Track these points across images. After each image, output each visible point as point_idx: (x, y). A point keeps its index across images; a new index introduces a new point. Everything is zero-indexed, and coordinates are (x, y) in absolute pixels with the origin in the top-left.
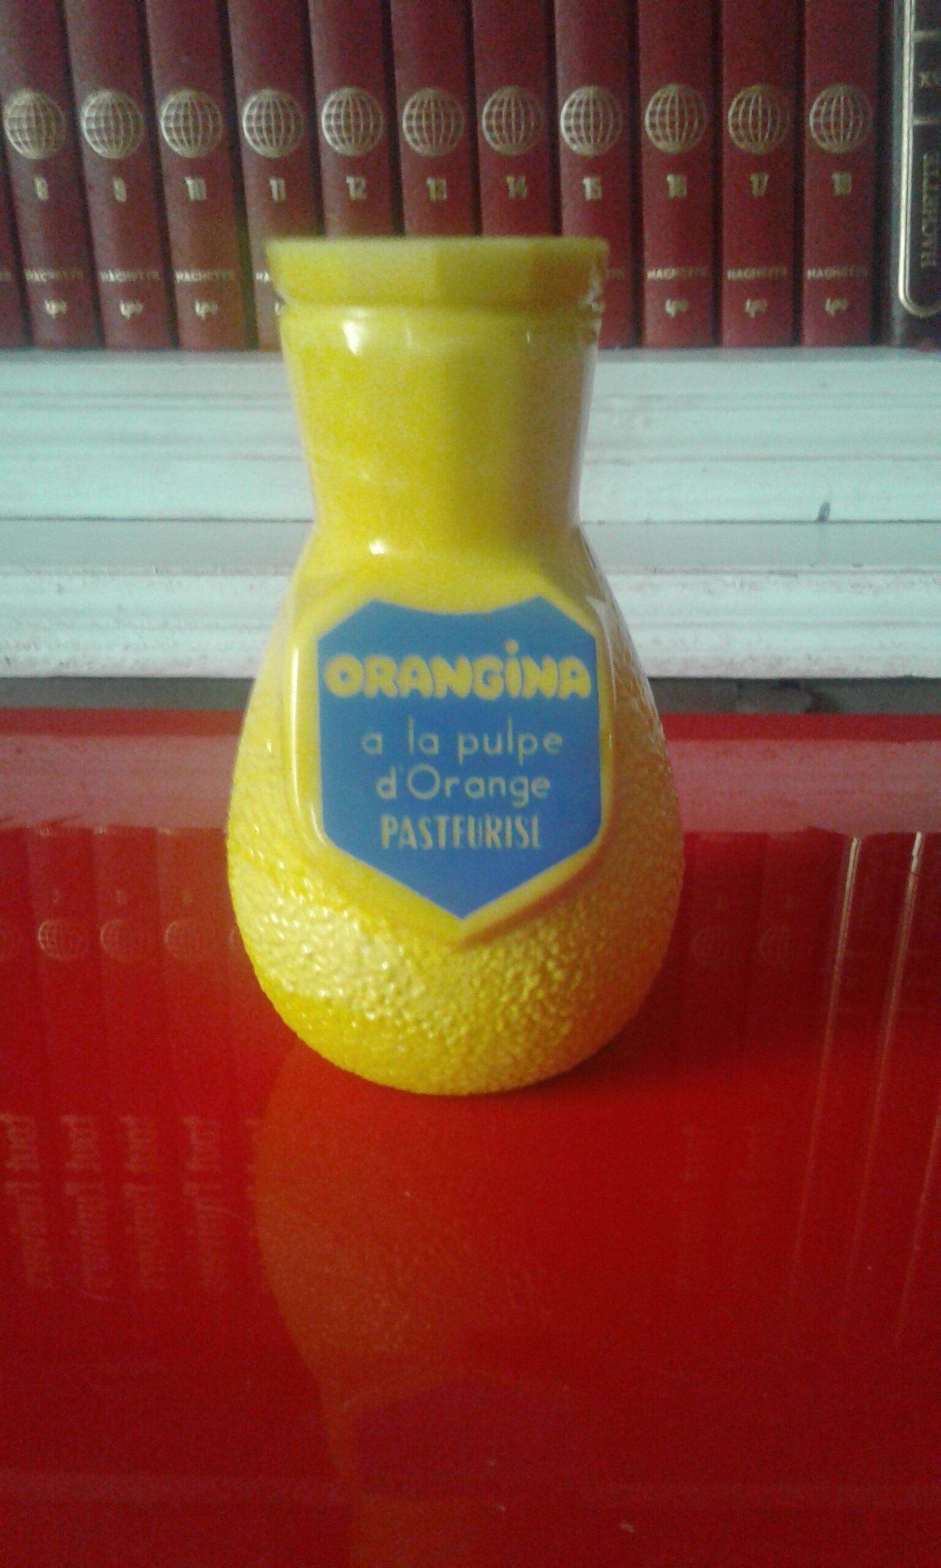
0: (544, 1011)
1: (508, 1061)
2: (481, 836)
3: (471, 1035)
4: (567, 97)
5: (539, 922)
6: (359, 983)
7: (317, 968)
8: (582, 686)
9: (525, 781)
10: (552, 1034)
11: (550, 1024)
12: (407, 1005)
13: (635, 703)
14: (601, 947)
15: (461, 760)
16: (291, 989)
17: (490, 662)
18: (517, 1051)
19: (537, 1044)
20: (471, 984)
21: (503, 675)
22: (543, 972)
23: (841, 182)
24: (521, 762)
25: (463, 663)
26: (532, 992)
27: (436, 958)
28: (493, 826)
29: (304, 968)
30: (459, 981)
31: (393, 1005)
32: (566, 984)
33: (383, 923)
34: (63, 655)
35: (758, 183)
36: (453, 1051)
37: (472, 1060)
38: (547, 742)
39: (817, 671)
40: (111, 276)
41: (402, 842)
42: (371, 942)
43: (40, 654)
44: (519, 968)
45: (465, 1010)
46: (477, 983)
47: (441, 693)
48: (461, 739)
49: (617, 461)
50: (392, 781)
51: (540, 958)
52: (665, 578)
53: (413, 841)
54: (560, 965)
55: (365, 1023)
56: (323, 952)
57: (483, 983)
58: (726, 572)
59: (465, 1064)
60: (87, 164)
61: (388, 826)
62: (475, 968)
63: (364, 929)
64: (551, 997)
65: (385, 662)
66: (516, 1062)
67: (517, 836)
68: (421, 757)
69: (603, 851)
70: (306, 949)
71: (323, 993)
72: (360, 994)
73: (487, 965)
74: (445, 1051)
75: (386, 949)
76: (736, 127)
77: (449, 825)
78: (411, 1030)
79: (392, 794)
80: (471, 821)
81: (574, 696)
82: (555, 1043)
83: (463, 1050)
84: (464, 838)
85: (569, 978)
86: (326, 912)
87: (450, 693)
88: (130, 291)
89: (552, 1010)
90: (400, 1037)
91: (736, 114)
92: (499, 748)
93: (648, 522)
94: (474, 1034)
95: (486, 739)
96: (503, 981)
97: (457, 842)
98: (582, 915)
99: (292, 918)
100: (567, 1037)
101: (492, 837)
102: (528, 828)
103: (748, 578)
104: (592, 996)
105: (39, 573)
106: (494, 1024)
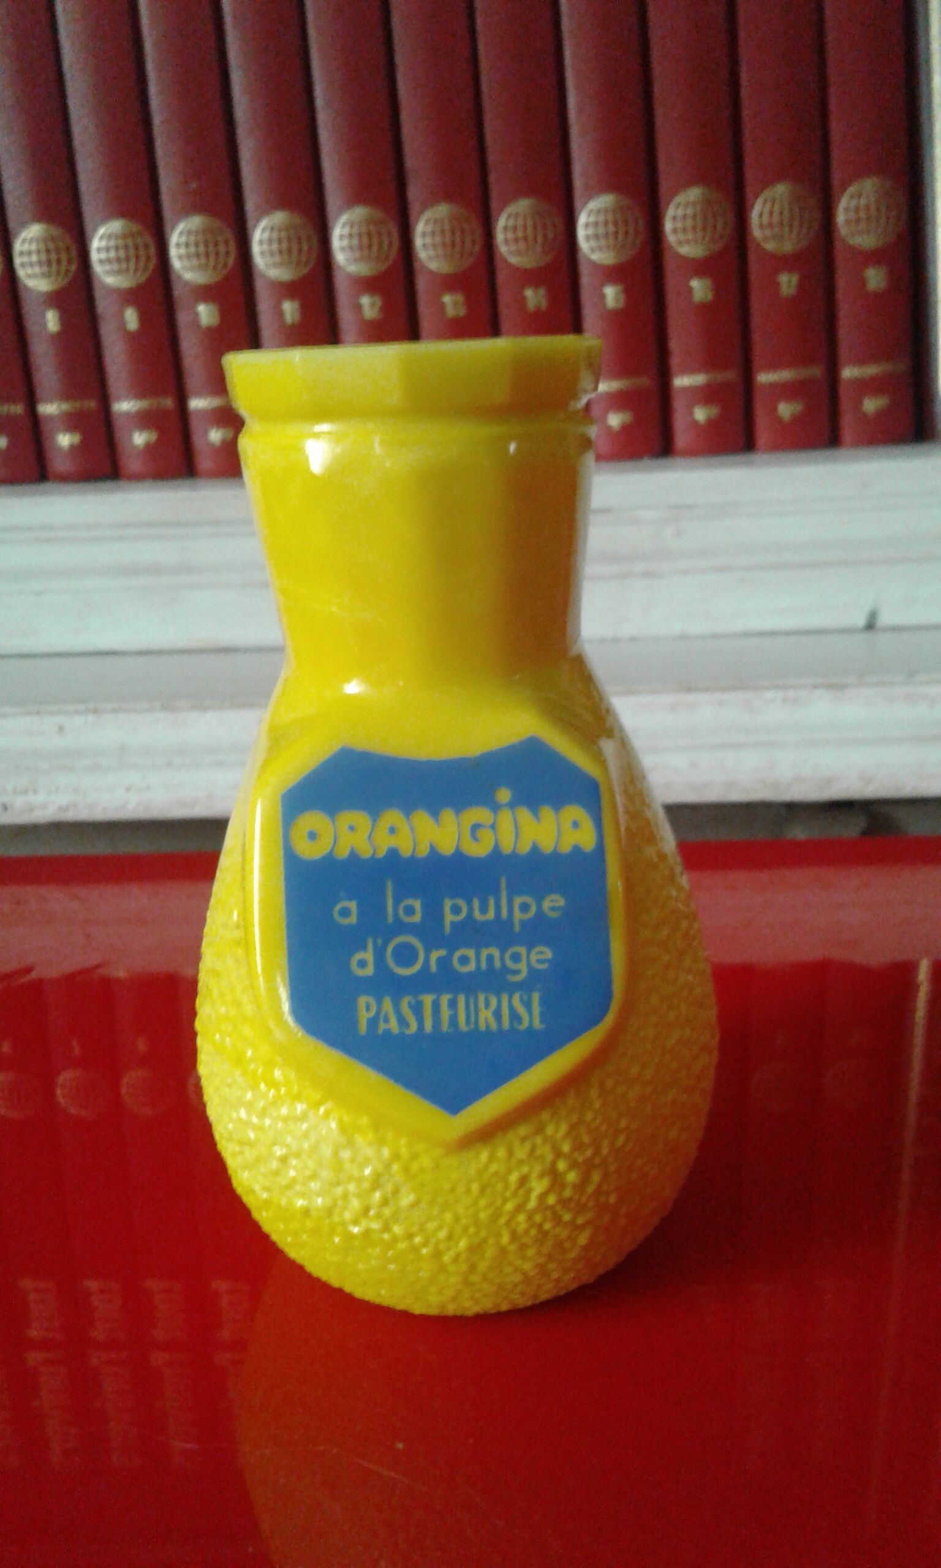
0: (557, 1220)
1: (517, 1278)
2: (473, 1019)
3: (472, 1249)
4: (585, 204)
5: (545, 1115)
6: (339, 1191)
7: (292, 1173)
8: (585, 838)
9: (522, 950)
10: (567, 1245)
11: (564, 1233)
12: (395, 1217)
13: (650, 852)
14: (620, 1141)
15: (448, 929)
16: (265, 1195)
17: (479, 814)
18: (527, 1266)
19: (550, 1257)
20: (468, 1191)
21: (493, 827)
22: (552, 1172)
23: (875, 278)
24: (517, 928)
25: (448, 816)
26: (543, 1197)
27: (426, 1161)
28: (487, 1005)
29: (277, 1173)
30: (453, 1190)
31: (379, 1216)
32: (580, 1187)
33: (364, 1121)
34: (63, 800)
35: (788, 283)
36: (452, 1268)
37: (474, 1278)
38: (547, 904)
39: (870, 791)
40: (125, 406)
41: (382, 1026)
42: (350, 1143)
43: (40, 798)
44: (525, 1169)
45: (464, 1221)
46: (475, 1187)
47: (423, 851)
48: (448, 904)
49: (648, 574)
50: (369, 956)
51: (550, 1157)
52: (703, 697)
53: (394, 1026)
54: (573, 1165)
55: (349, 1237)
56: (298, 1155)
57: (483, 1190)
58: (768, 688)
59: (466, 1283)
60: (99, 294)
61: (365, 1008)
62: (472, 1172)
63: (343, 1128)
64: (564, 1202)
65: (360, 819)
66: (527, 1279)
67: (515, 1016)
68: (400, 927)
69: (619, 1027)
70: (279, 1151)
71: (300, 1203)
72: (340, 1202)
73: (487, 1166)
74: (443, 1269)
75: (370, 1152)
76: (761, 226)
77: (436, 1005)
78: (402, 1246)
79: (369, 971)
80: (461, 1000)
81: (577, 850)
82: (572, 1255)
83: (464, 1267)
84: (454, 1019)
85: (585, 1179)
86: (300, 1108)
87: (433, 849)
88: (145, 420)
89: (567, 1217)
90: (390, 1253)
91: (761, 215)
92: (491, 915)
93: (683, 637)
94: (474, 1249)
95: (476, 903)
96: (507, 1187)
97: (445, 1027)
98: (597, 1105)
99: (263, 1114)
100: (585, 1248)
101: (486, 1017)
102: (528, 1005)
103: (791, 693)
104: (612, 1199)
105: (38, 713)
106: (499, 1235)
